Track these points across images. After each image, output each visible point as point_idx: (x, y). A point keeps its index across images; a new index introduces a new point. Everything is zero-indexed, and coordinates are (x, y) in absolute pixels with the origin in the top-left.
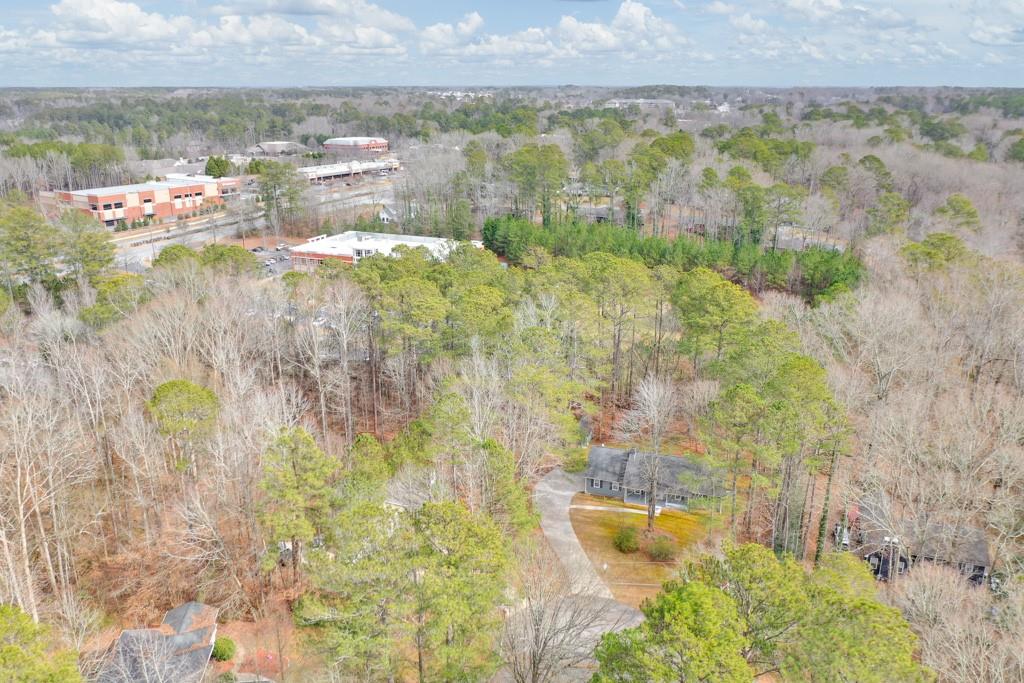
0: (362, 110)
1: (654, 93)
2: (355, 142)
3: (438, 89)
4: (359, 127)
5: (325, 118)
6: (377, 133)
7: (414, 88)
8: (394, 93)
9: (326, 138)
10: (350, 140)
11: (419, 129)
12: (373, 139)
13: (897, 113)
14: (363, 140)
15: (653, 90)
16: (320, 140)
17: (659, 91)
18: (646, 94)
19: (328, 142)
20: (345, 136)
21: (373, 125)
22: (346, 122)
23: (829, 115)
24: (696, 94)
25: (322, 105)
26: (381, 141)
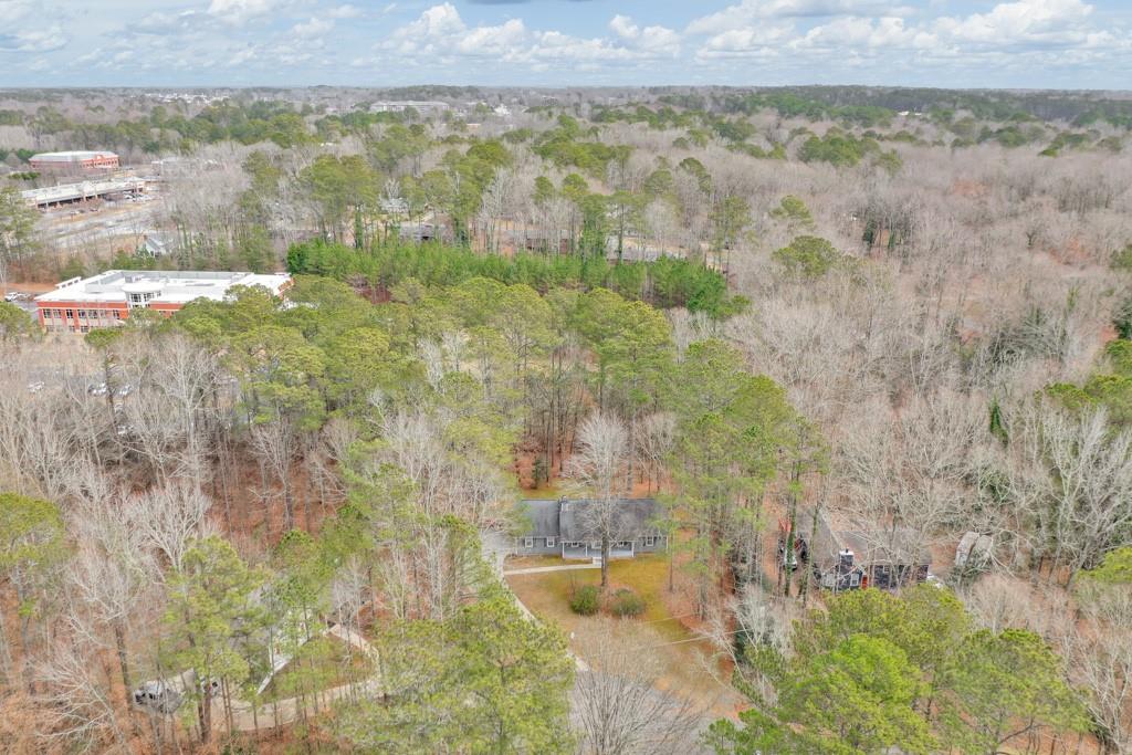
0: (70, 116)
1: (423, 94)
2: (75, 158)
3: (158, 90)
4: (74, 138)
5: (20, 128)
6: (100, 146)
7: (125, 89)
8: (102, 95)
9: (31, 154)
10: (68, 155)
11: (156, 139)
12: (97, 153)
13: (685, 113)
14: (84, 155)
15: (421, 91)
16: (24, 156)
17: (428, 92)
18: (414, 96)
19: (35, 158)
20: (56, 150)
21: (92, 135)
22: (52, 133)
23: (620, 116)
24: (468, 95)
25: (12, 111)
26: (109, 155)
